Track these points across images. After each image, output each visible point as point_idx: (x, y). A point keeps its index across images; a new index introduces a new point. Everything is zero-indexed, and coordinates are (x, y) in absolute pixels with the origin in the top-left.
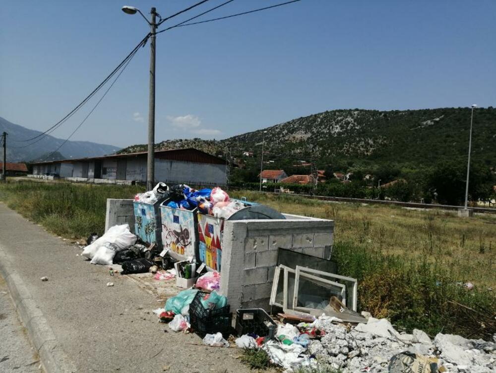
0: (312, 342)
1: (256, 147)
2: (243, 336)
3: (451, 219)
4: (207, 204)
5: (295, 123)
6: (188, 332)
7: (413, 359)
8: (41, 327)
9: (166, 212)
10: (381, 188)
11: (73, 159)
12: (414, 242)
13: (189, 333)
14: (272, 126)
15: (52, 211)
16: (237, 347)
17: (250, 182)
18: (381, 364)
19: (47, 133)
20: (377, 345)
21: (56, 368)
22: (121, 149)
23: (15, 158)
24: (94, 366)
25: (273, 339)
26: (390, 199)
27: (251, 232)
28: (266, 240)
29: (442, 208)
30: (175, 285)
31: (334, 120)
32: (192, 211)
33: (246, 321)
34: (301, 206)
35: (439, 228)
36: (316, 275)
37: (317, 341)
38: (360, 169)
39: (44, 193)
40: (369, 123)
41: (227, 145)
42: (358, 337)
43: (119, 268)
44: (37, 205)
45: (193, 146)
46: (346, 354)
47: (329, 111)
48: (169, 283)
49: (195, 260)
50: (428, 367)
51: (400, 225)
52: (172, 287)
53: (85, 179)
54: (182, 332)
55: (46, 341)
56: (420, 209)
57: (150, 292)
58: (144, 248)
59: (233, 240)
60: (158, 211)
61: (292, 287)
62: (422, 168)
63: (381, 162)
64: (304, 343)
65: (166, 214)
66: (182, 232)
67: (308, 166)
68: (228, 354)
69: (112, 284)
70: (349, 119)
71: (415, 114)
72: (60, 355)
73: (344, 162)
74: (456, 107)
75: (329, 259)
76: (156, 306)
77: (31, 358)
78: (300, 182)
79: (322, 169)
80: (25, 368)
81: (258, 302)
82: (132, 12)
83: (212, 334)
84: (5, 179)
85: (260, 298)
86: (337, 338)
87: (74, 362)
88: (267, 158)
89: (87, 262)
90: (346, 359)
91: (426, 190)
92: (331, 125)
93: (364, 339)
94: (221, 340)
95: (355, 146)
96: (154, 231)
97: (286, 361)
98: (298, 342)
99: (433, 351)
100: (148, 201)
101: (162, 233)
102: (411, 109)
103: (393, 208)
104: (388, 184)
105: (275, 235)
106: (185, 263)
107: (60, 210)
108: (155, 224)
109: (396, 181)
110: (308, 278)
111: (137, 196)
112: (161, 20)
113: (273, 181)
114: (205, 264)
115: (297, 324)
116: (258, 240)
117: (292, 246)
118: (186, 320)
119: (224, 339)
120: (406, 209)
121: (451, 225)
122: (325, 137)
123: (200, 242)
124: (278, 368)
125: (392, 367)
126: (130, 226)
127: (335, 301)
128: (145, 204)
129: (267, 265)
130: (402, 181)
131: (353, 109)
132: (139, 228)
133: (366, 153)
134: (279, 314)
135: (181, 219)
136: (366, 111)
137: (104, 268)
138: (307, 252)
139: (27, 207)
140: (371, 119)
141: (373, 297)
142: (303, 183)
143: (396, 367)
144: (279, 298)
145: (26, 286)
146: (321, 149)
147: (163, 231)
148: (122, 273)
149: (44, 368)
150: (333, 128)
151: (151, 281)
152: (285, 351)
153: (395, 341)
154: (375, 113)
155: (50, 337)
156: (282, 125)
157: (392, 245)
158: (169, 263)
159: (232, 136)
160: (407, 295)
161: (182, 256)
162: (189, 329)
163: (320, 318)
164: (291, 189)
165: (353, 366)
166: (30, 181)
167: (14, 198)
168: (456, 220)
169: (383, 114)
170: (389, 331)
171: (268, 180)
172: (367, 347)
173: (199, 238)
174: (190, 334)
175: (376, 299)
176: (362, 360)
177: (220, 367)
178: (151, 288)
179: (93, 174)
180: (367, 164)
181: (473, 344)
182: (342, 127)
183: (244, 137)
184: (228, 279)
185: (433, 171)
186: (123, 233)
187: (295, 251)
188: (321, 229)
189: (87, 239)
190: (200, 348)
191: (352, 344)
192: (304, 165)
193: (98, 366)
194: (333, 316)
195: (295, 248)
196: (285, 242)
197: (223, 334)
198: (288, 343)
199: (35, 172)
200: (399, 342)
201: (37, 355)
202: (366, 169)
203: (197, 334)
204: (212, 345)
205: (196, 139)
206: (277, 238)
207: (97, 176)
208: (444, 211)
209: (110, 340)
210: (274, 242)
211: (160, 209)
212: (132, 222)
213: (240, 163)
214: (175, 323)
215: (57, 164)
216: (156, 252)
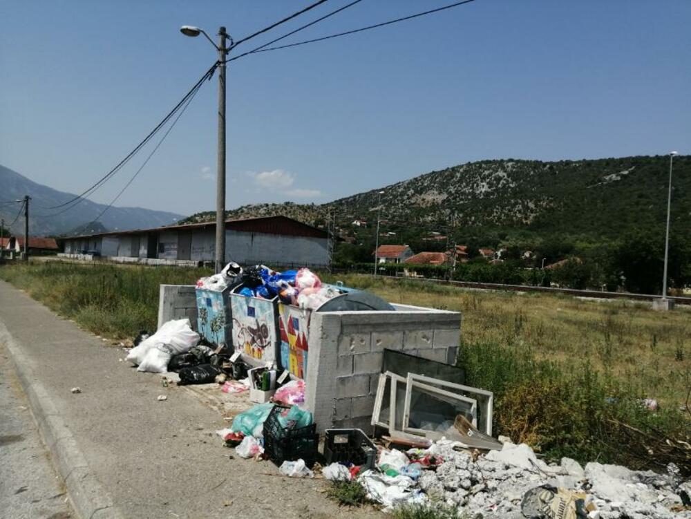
0: (424, 473)
1: (370, 213)
2: (333, 464)
3: (642, 313)
4: (290, 291)
5: (425, 180)
6: (261, 458)
7: (553, 495)
8: (69, 450)
9: (239, 302)
10: (545, 270)
11: (120, 231)
12: (585, 345)
13: (261, 460)
14: (393, 184)
15: (88, 302)
16: (324, 479)
17: (361, 262)
18: (512, 501)
19: (83, 197)
20: (510, 477)
21: (86, 501)
22: (185, 218)
23: (42, 231)
24: (136, 500)
25: (372, 468)
26: (558, 285)
27: (347, 327)
28: (366, 338)
29: (631, 297)
30: (248, 400)
31: (480, 175)
32: (272, 300)
33: (338, 445)
34: (431, 295)
35: (622, 326)
36: (436, 386)
37: (432, 472)
38: (517, 243)
39: (78, 278)
40: (528, 179)
41: (331, 210)
42: (487, 467)
43: (175, 377)
44: (68, 294)
45: (283, 213)
46: (467, 489)
47: (472, 162)
48: (241, 397)
49: (275, 367)
50: (573, 504)
51: (568, 321)
52: (244, 402)
53: (136, 259)
54: (253, 459)
55: (75, 468)
56: (599, 300)
57: (215, 408)
58: (210, 350)
59: (322, 338)
60: (227, 301)
61: (402, 401)
62: (604, 241)
63: (545, 233)
64: (414, 475)
65: (238, 304)
66: (259, 329)
67: (443, 239)
68: (310, 487)
69: (164, 397)
70: (501, 173)
71: (593, 165)
72: (92, 485)
73: (494, 234)
74: (652, 155)
75: (454, 365)
76: (221, 426)
77: (54, 490)
78: (432, 262)
79: (463, 244)
80: (47, 501)
81: (356, 421)
82: (194, 33)
83: (291, 461)
84: (27, 260)
85: (358, 416)
86: (457, 468)
87: (110, 493)
88: (384, 229)
89: (133, 369)
90: (467, 496)
91: (609, 272)
92: (475, 182)
93: (494, 470)
94: (304, 469)
95: (510, 211)
96: (223, 327)
97: (388, 497)
98: (406, 474)
99: (582, 484)
100: (214, 287)
101: (233, 331)
102: (588, 159)
103: (560, 298)
104: (555, 265)
105: (379, 332)
106: (261, 371)
107: (99, 300)
108: (224, 319)
109: (567, 260)
110: (425, 390)
111: (200, 281)
112: (232, 43)
113: (394, 261)
114: (288, 372)
115: (408, 450)
116: (357, 337)
117: (403, 346)
118: (259, 443)
119: (307, 469)
120: (580, 300)
121: (641, 321)
122: (467, 199)
123: (283, 342)
124: (375, 505)
125: (525, 505)
126: (191, 321)
127: (462, 421)
128: (211, 292)
129: (369, 372)
130: (574, 260)
131: (505, 159)
132: (203, 324)
133: (524, 221)
134: (384, 437)
135: (257, 311)
136: (524, 162)
137: (155, 377)
138: (425, 354)
139: (55, 297)
140: (532, 173)
141: (517, 418)
142: (436, 264)
143: (531, 504)
144: (384, 416)
145: (52, 400)
146: (461, 215)
147: (234, 327)
148: (179, 384)
149: (72, 502)
150: (477, 186)
151: (216, 393)
152: (387, 484)
153: (535, 473)
154: (537, 165)
155: (81, 463)
156: (407, 182)
157: (553, 349)
158: (241, 370)
159: (338, 199)
160: (564, 414)
161: (259, 361)
162: (262, 456)
163: (439, 442)
164: (419, 271)
165: (475, 503)
166: (61, 262)
167: (38, 285)
168: (649, 314)
169: (548, 166)
170: (529, 460)
171: (387, 259)
172: (496, 479)
173: (280, 336)
174: (264, 461)
175: (521, 420)
176: (488, 497)
177: (299, 502)
178: (216, 403)
179: (146, 252)
180: (526, 236)
181: (640, 477)
182: (490, 185)
183: (355, 200)
184: (315, 390)
185: (618, 246)
186: (183, 330)
187: (408, 353)
188: (442, 324)
189: (134, 339)
190: (274, 479)
191: (476, 475)
192: (438, 238)
193: (141, 499)
194: (457, 440)
195: (408, 350)
196: (394, 341)
197: (306, 462)
198: (393, 474)
199: (68, 249)
200: (541, 473)
201: (63, 486)
202: (525, 243)
203: (272, 461)
204: (291, 475)
205: (287, 204)
206: (382, 336)
207: (152, 254)
208: (633, 302)
209: (159, 467)
210: (378, 341)
211: (230, 298)
212: (193, 316)
213: (349, 235)
214: (244, 447)
215: (98, 238)
216: (225, 356)
